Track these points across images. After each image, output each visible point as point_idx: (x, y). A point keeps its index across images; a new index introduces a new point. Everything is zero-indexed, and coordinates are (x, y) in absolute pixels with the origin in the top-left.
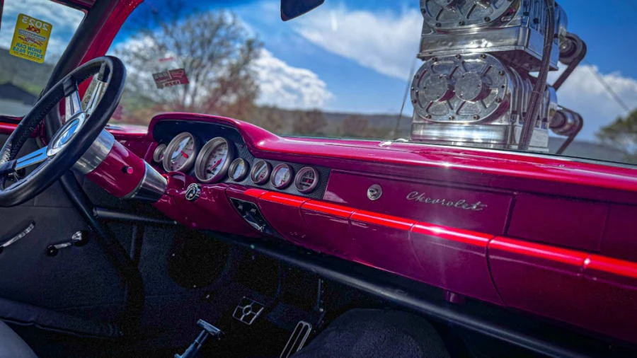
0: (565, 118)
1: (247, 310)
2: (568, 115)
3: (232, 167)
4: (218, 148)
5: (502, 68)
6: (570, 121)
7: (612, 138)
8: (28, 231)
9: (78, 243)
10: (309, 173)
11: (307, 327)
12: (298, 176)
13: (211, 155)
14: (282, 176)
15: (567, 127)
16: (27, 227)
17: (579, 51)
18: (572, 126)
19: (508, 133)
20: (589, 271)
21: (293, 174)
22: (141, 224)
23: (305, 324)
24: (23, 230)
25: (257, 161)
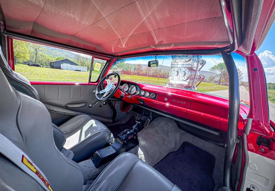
0: (201, 77)
1: (137, 117)
2: (201, 76)
3: (137, 92)
4: (133, 87)
5: (188, 71)
6: (202, 77)
7: (213, 70)
8: (97, 103)
9: (105, 104)
10: (153, 94)
11: (149, 121)
12: (151, 95)
13: (132, 89)
14: (147, 94)
15: (201, 79)
16: (97, 102)
17: (204, 63)
18: (202, 78)
19: (189, 83)
20: (203, 115)
21: (150, 95)
22: (115, 101)
23: (149, 120)
24: (96, 103)
25: (142, 91)
